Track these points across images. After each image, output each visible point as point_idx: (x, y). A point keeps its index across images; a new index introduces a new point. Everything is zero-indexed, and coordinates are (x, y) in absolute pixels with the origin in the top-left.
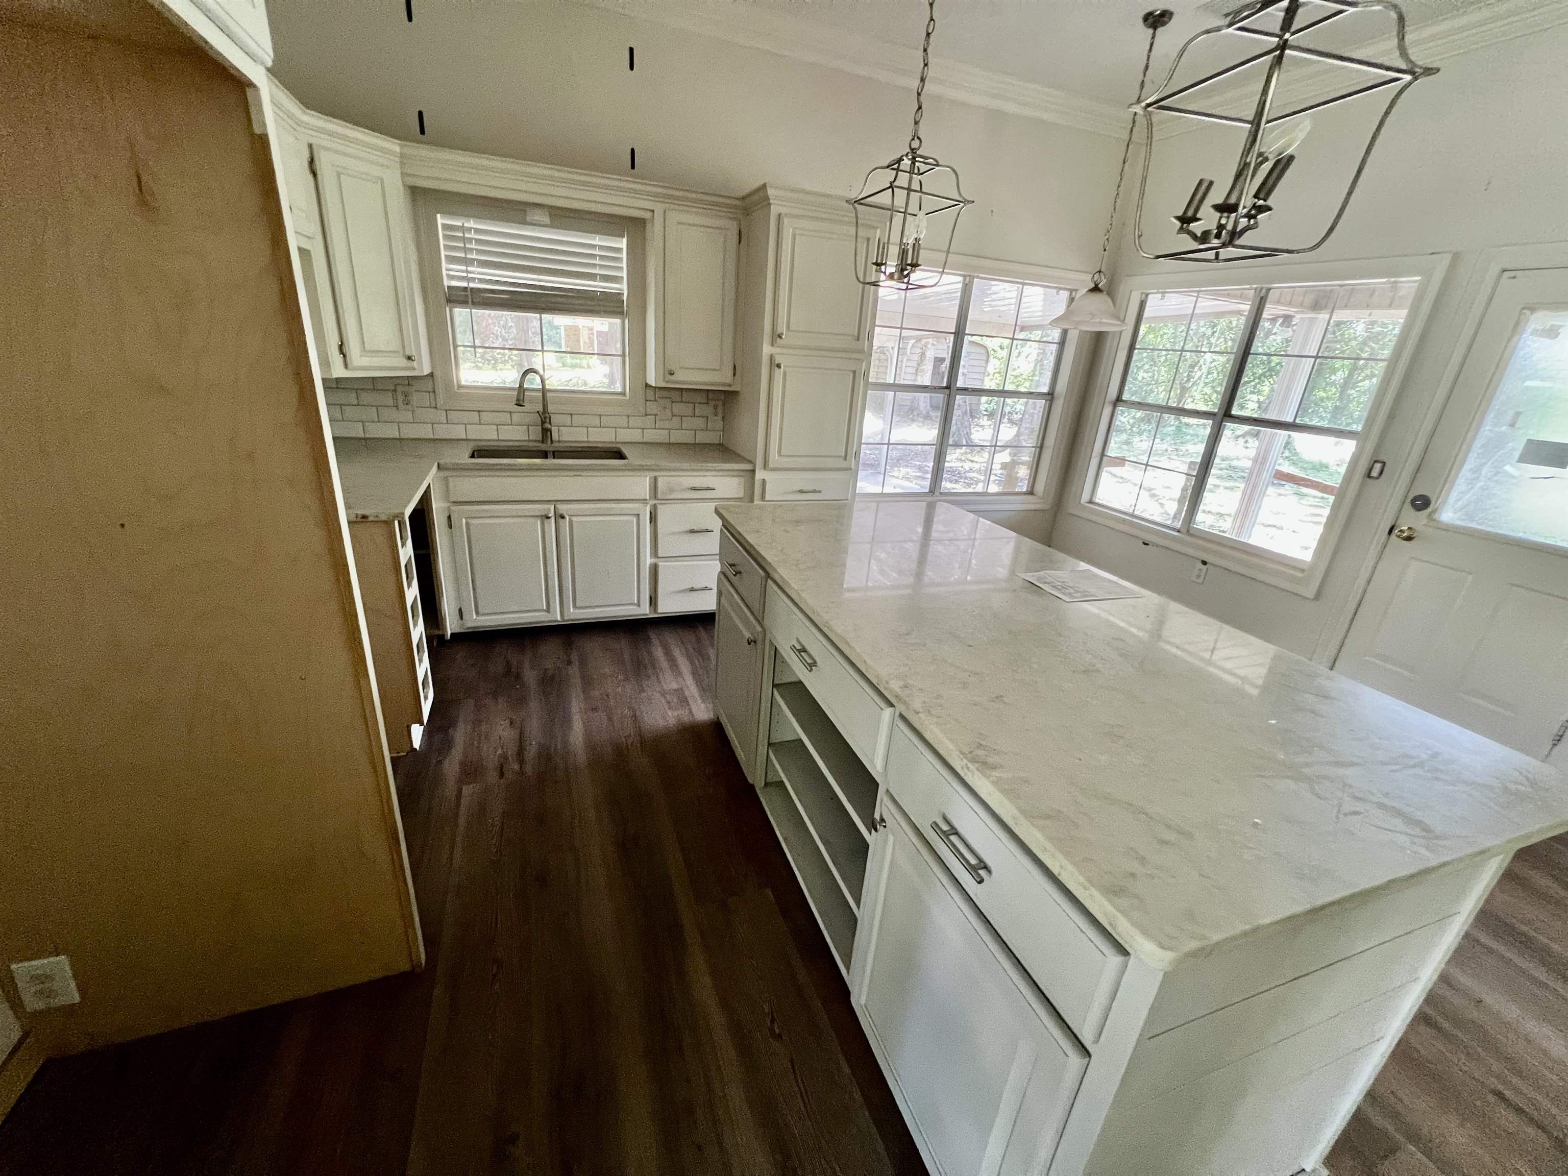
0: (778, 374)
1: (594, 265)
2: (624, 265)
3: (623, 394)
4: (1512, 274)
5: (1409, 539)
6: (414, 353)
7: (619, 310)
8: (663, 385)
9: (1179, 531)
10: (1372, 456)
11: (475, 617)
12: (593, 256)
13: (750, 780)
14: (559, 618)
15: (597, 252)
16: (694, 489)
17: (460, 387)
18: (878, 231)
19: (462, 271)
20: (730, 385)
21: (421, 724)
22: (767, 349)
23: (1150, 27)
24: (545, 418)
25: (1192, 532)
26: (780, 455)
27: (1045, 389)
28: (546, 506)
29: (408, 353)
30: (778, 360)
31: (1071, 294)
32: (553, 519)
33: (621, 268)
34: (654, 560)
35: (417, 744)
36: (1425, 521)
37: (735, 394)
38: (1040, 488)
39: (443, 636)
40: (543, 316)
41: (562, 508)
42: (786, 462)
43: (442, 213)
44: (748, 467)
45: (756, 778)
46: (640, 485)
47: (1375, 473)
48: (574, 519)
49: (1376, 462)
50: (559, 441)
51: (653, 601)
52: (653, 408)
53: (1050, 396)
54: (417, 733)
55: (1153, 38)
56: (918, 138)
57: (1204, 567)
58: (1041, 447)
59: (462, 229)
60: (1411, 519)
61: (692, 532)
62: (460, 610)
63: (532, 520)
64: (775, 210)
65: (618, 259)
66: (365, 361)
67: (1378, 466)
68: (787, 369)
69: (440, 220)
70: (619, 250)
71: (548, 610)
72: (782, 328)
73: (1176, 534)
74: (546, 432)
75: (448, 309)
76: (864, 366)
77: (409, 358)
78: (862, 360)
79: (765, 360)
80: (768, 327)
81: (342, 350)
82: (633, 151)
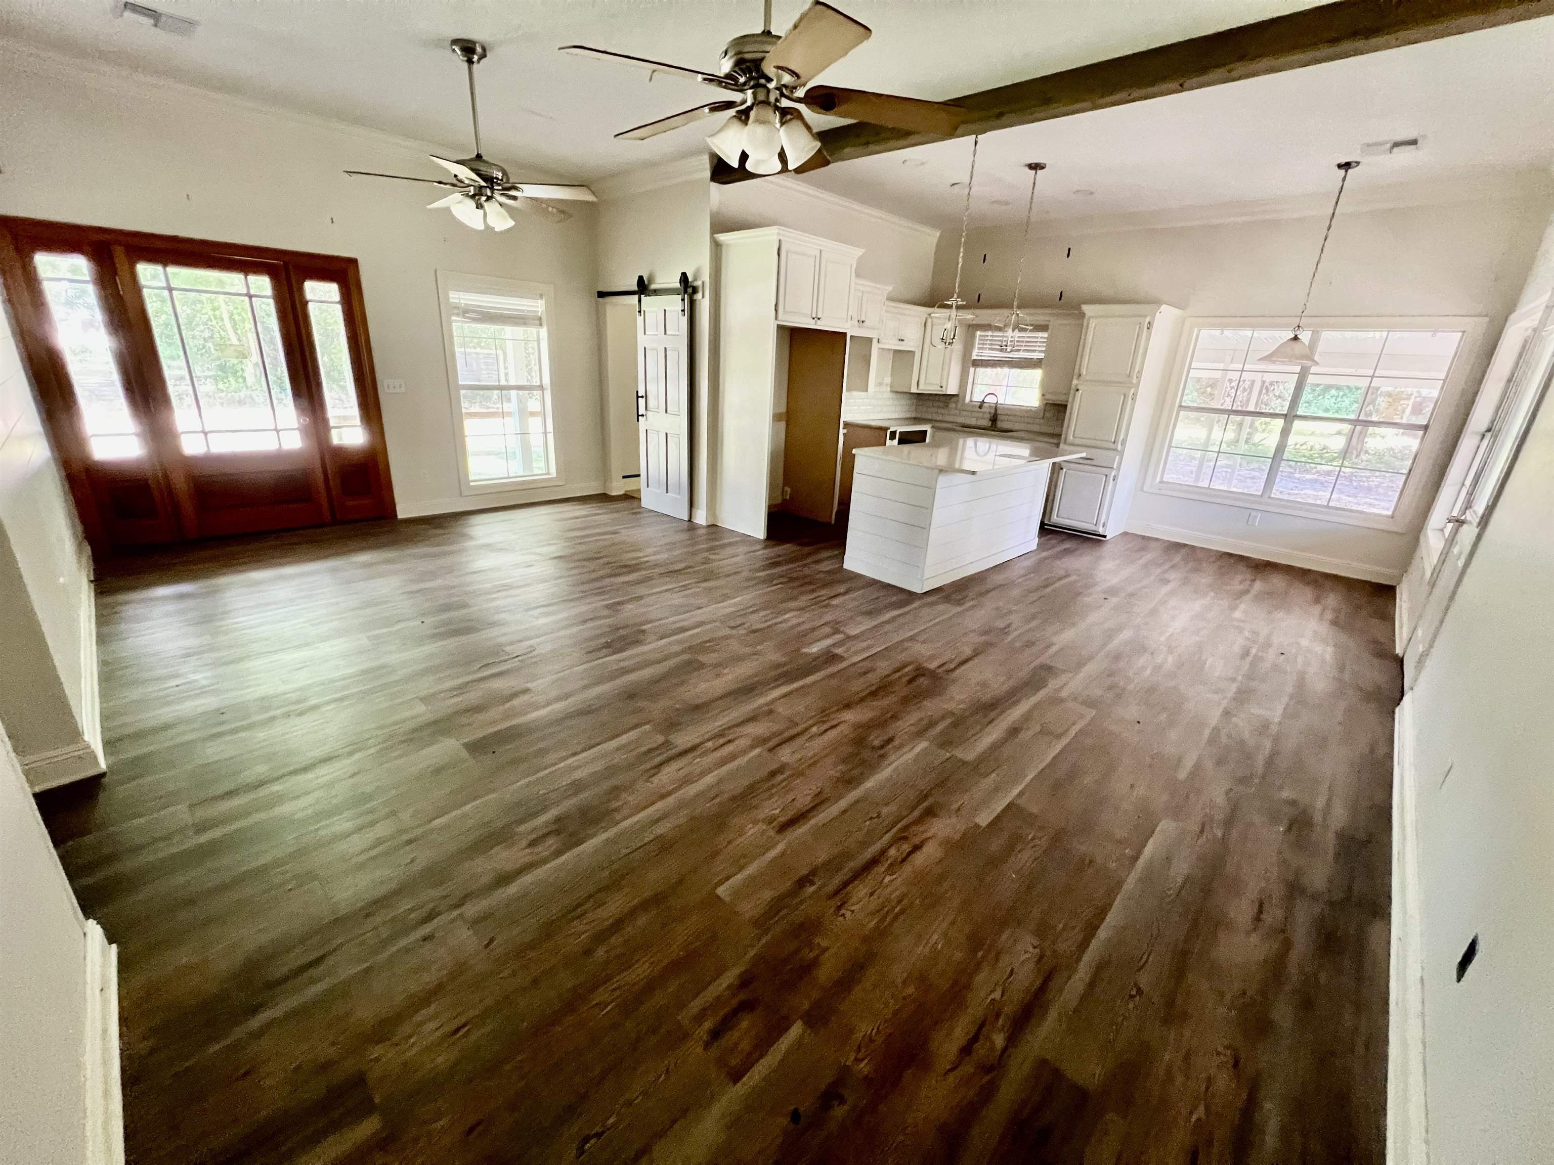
0: (1078, 394)
1: (1036, 346)
15: (1039, 340)
19: (981, 352)
23: (1343, 169)
24: (994, 416)
26: (1074, 437)
29: (942, 384)
30: (1079, 387)
37: (1064, 404)
42: (1078, 441)
44: (1057, 441)
52: (1048, 414)
55: (1346, 176)
59: (986, 336)
64: (1087, 315)
66: (925, 388)
68: (1083, 392)
69: (979, 332)
70: (1046, 338)
72: (1083, 371)
75: (971, 368)
76: (1132, 391)
77: (942, 387)
78: (1131, 388)
79: (1073, 386)
80: (1076, 371)
81: (918, 383)
82: (1062, 292)
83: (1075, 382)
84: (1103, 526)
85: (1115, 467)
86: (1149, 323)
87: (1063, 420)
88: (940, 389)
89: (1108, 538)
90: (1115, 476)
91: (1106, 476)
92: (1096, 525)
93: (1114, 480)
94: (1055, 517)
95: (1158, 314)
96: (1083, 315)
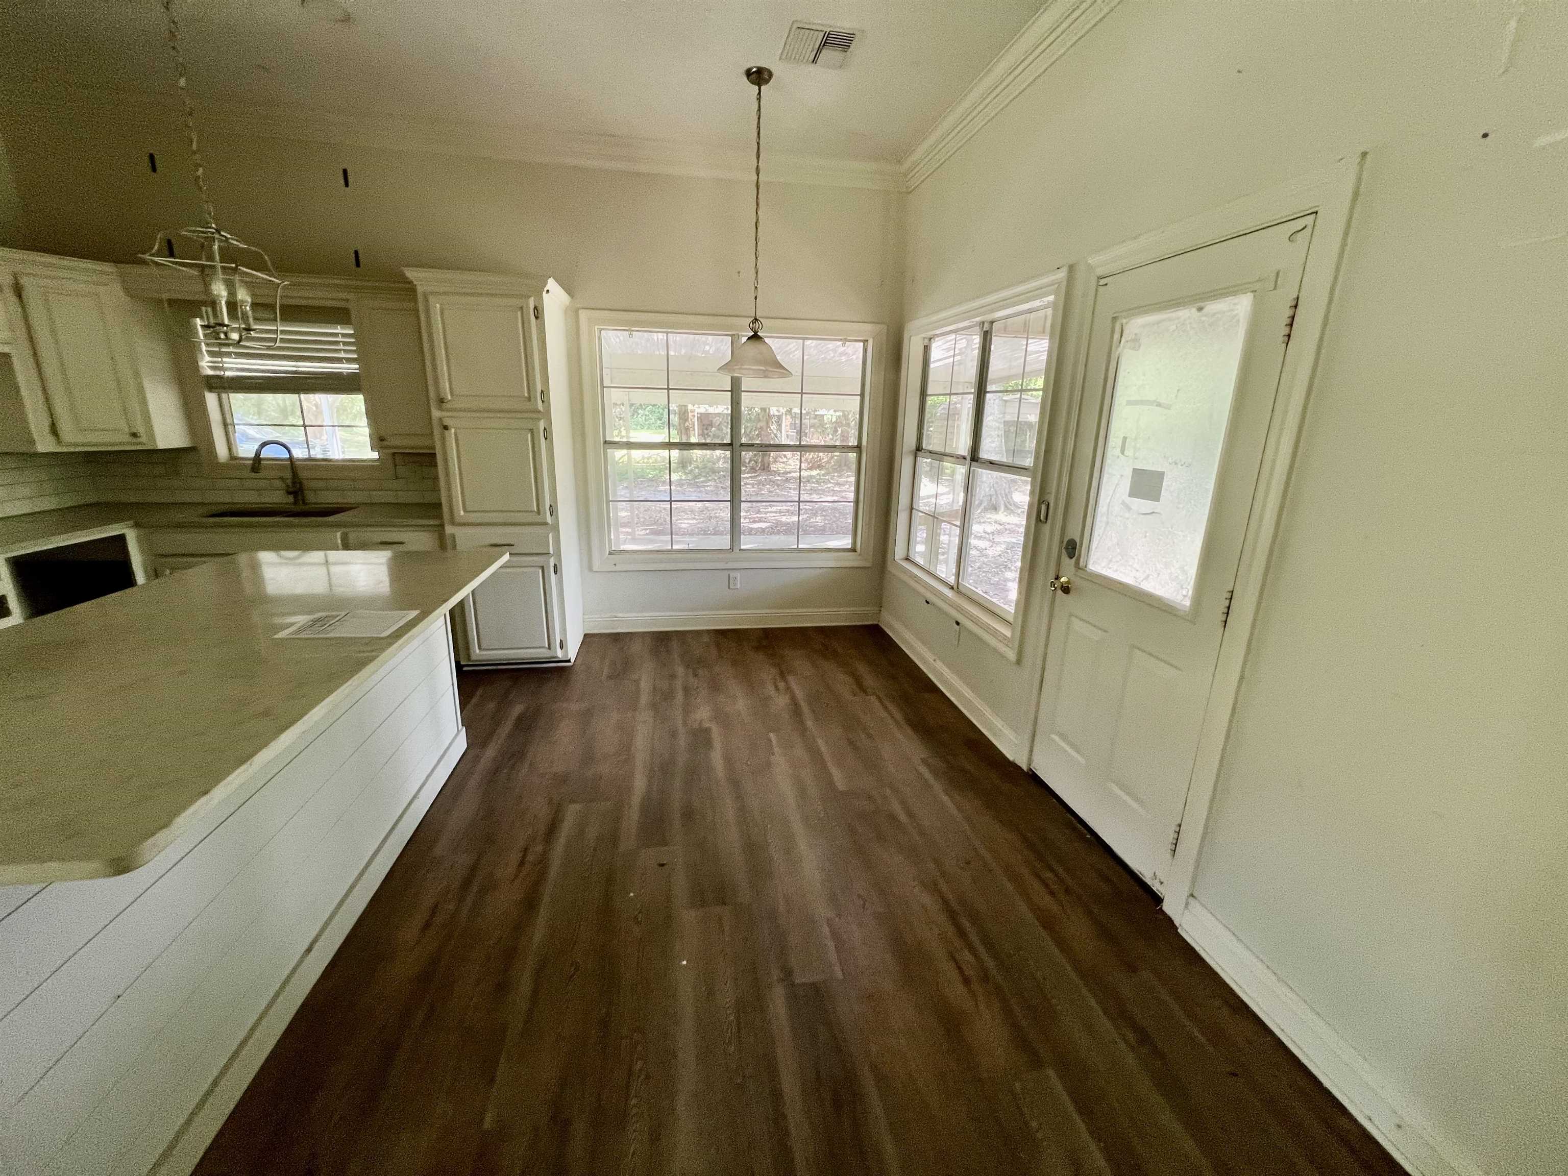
0: (450, 436)
6: (141, 431)
9: (953, 589)
10: (1040, 499)
12: (337, 343)
15: (340, 339)
16: (385, 543)
17: (233, 458)
23: (755, 83)
25: (958, 587)
26: (465, 511)
27: (854, 442)
29: (133, 431)
30: (447, 422)
33: (353, 351)
36: (1074, 570)
42: (473, 517)
44: (437, 522)
47: (1043, 517)
49: (1042, 501)
50: (309, 503)
52: (402, 470)
53: (858, 448)
55: (760, 93)
57: (958, 628)
58: (857, 502)
60: (1067, 569)
64: (419, 289)
65: (351, 344)
66: (80, 440)
67: (1044, 508)
68: (458, 431)
70: (350, 335)
72: (445, 394)
73: (950, 592)
75: (209, 394)
76: (542, 425)
77: (134, 435)
78: (539, 419)
79: (435, 423)
80: (432, 394)
81: (54, 430)
82: (356, 253)
83: (436, 413)
84: (561, 648)
85: (551, 552)
86: (535, 308)
87: (436, 478)
88: (131, 439)
89: (572, 660)
90: (555, 565)
91: (543, 568)
92: (549, 648)
93: (556, 572)
94: (478, 651)
95: (544, 293)
96: (410, 290)
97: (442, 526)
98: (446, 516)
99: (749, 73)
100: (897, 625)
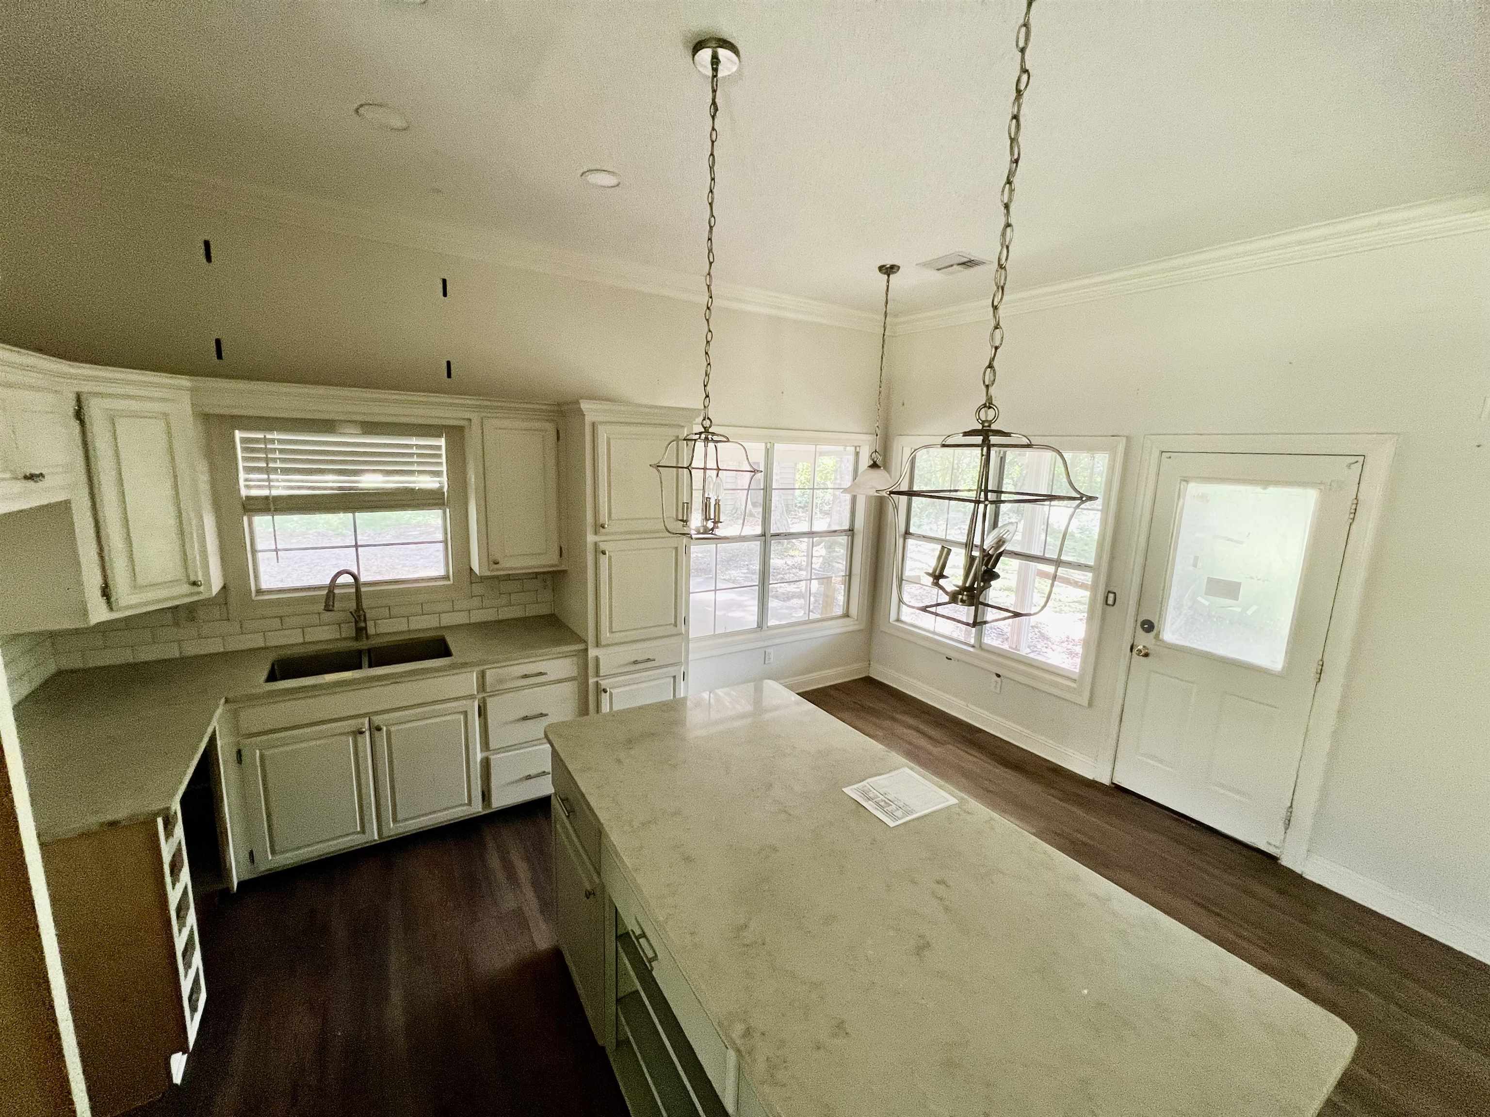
0: (604, 560)
1: (412, 463)
2: (444, 460)
3: (446, 577)
4: (1168, 455)
5: (1146, 655)
6: (200, 578)
7: (441, 501)
8: (488, 573)
9: (973, 646)
10: (1106, 589)
11: (270, 858)
12: (411, 455)
13: (600, 1043)
14: (376, 837)
15: (414, 451)
16: (526, 676)
17: (259, 592)
18: (686, 429)
19: (263, 480)
20: (556, 566)
21: (185, 1050)
22: (591, 538)
23: (885, 274)
24: (359, 617)
25: (983, 646)
26: (611, 632)
27: (846, 526)
28: (360, 721)
29: (192, 578)
30: (603, 546)
31: (856, 449)
32: (367, 734)
33: (441, 463)
34: (485, 754)
35: (177, 1079)
36: (1153, 641)
37: (564, 572)
38: (854, 610)
39: (228, 890)
40: (357, 514)
41: (377, 720)
42: (618, 637)
43: (239, 430)
44: (581, 646)
45: (606, 1040)
46: (468, 681)
47: (1110, 601)
48: (393, 729)
49: (1109, 592)
50: (378, 635)
51: (486, 796)
52: (479, 589)
53: (851, 531)
54: (178, 1064)
55: (888, 282)
56: (708, 418)
57: (998, 679)
58: (850, 575)
59: (265, 441)
60: (1144, 640)
61: (526, 718)
62: (251, 854)
63: (344, 738)
64: (588, 419)
65: (440, 456)
66: (134, 599)
67: (1111, 596)
68: (612, 554)
69: (238, 435)
70: (439, 448)
71: (363, 831)
72: (604, 518)
73: (971, 649)
74: (361, 632)
75: (245, 519)
76: (684, 542)
77: (194, 584)
78: (683, 538)
79: (589, 546)
80: (588, 519)
81: (106, 592)
82: (449, 363)
83: (588, 538)
85: (682, 660)
90: (685, 674)
91: (674, 677)
93: (685, 680)
97: (586, 650)
98: (591, 639)
99: (881, 268)
100: (905, 678)
